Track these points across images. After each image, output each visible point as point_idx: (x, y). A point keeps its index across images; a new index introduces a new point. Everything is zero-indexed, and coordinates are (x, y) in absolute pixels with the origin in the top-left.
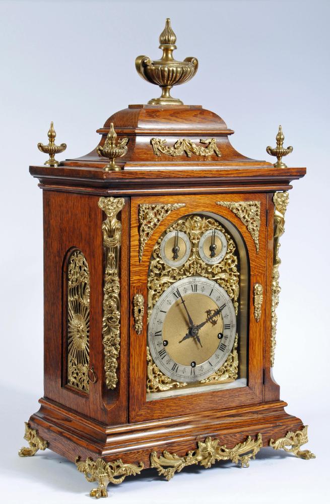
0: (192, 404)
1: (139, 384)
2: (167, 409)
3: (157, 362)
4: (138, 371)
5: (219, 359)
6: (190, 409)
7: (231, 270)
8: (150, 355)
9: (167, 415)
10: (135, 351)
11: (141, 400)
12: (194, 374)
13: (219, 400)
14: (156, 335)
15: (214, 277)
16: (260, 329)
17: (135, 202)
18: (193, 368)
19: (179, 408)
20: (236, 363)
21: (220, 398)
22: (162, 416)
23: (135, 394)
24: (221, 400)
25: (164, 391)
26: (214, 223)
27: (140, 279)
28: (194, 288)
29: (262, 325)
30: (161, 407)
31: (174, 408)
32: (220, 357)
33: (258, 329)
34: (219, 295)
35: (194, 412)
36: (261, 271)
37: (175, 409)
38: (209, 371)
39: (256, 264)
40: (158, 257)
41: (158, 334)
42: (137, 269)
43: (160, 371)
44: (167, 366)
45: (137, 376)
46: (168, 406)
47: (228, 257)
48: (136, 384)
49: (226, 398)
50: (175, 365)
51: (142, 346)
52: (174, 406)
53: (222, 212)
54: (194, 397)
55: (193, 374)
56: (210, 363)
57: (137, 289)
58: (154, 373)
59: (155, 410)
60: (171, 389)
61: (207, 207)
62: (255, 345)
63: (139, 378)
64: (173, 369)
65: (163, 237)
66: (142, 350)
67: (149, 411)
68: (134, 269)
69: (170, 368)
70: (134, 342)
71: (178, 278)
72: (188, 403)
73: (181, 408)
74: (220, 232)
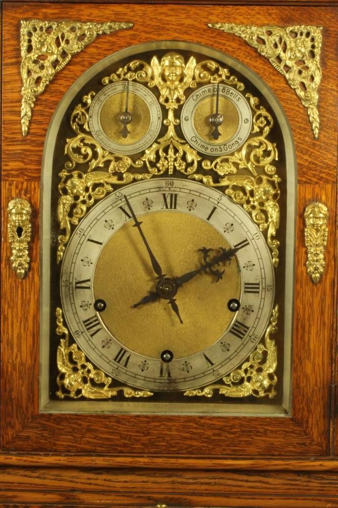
0: (149, 434)
1: (21, 378)
2: (88, 435)
3: (80, 341)
4: (20, 350)
5: (229, 354)
6: (143, 444)
7: (261, 170)
8: (65, 324)
9: (87, 447)
10: (12, 311)
11: (27, 408)
12: (169, 375)
13: (214, 435)
14: (77, 287)
15: (218, 182)
16: (323, 301)
17: (8, 13)
18: (165, 365)
19: (118, 437)
20: (271, 367)
21: (216, 432)
22: (76, 447)
23: (14, 395)
24: (219, 435)
25: (90, 400)
26: (217, 70)
27: (26, 169)
28: (168, 200)
29: (328, 292)
30: (74, 429)
31: (105, 436)
32: (232, 349)
33: (317, 300)
34: (230, 220)
35: (152, 450)
36: (323, 175)
37: (108, 439)
38: (204, 374)
39: (310, 160)
40: (83, 130)
41: (84, 285)
42: (18, 148)
43: (87, 360)
44: (104, 351)
45: (18, 360)
46: (89, 430)
47: (255, 142)
48: (16, 375)
49: (233, 433)
50: (122, 352)
51: (29, 302)
52: (103, 433)
53: (224, 44)
54: (154, 422)
55: (166, 375)
56: (206, 358)
57: (17, 187)
58: (71, 361)
59: (61, 434)
60: (113, 399)
61: (186, 33)
62: (309, 333)
63: (22, 364)
64: (118, 358)
65: (96, 93)
66: (28, 312)
67: (46, 434)
68: (11, 148)
69: (111, 358)
70: (11, 293)
71: (128, 177)
72: (138, 432)
73: (122, 438)
74: (232, 90)
